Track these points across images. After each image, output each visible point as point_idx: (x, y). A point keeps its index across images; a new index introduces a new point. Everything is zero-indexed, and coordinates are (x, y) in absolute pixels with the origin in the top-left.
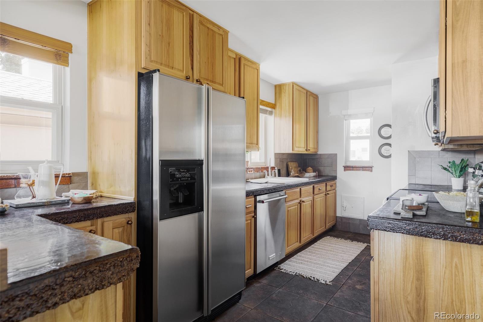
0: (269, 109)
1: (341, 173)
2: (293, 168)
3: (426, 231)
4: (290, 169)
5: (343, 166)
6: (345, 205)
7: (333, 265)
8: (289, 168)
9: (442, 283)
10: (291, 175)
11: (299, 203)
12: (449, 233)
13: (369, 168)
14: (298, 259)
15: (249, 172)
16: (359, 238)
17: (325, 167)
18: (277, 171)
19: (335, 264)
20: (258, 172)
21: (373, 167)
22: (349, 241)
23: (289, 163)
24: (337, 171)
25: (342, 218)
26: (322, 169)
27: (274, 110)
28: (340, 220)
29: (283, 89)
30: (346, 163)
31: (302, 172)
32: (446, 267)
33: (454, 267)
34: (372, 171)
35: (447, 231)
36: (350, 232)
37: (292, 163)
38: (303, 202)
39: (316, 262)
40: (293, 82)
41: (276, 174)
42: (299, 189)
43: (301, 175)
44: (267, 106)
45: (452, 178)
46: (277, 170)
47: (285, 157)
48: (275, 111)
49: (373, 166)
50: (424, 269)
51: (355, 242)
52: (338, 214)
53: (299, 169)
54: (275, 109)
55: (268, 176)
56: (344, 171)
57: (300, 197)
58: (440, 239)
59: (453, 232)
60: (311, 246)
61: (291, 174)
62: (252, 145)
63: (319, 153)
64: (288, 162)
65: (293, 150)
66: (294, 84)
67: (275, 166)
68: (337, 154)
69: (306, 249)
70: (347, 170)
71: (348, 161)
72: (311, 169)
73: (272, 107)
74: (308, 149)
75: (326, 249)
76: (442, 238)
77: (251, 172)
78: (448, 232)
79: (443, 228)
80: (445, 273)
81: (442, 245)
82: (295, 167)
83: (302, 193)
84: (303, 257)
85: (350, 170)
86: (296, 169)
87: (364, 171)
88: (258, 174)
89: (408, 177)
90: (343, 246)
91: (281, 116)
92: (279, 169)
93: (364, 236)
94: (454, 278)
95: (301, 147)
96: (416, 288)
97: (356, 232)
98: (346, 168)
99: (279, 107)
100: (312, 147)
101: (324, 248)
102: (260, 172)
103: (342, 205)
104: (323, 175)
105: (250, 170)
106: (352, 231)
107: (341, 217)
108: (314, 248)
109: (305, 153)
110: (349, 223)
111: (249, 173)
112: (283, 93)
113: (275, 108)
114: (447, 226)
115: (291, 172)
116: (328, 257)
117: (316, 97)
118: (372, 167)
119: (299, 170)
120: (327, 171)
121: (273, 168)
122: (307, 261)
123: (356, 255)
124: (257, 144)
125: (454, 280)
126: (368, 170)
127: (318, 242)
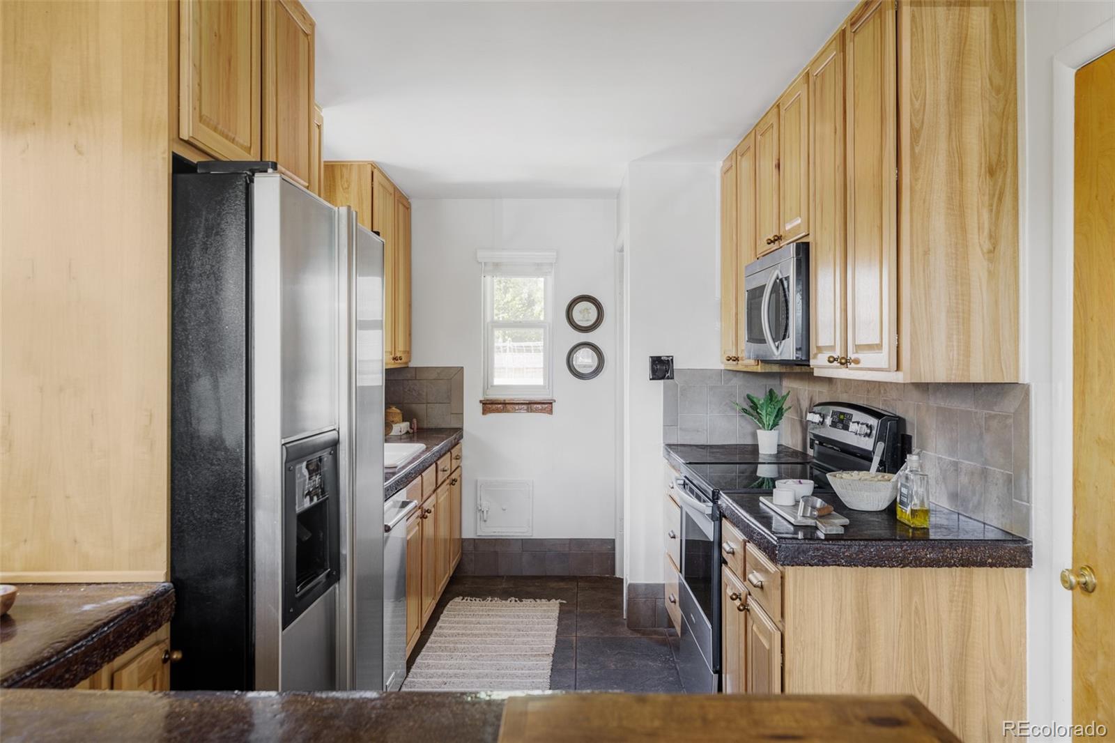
1: (473, 419)
3: (877, 556)
5: (481, 401)
6: (485, 505)
7: (522, 669)
9: (896, 645)
12: (910, 554)
13: (546, 406)
14: (427, 675)
16: (531, 589)
17: (429, 405)
19: (525, 667)
21: (555, 401)
22: (513, 602)
24: (462, 414)
25: (474, 541)
26: (420, 408)
28: (471, 548)
29: (342, 177)
30: (484, 393)
32: (902, 616)
33: (913, 613)
34: (551, 412)
35: (907, 550)
36: (498, 577)
39: (477, 671)
40: (373, 162)
45: (758, 431)
49: (554, 398)
50: (869, 626)
51: (529, 600)
52: (468, 533)
56: (483, 414)
58: (897, 566)
59: (916, 550)
60: (431, 633)
63: (412, 364)
66: (374, 166)
68: (462, 368)
69: (426, 643)
70: (491, 413)
71: (489, 386)
72: (398, 411)
74: (398, 355)
75: (474, 632)
76: (900, 564)
78: (909, 551)
79: (902, 547)
80: (900, 626)
81: (896, 577)
84: (436, 667)
85: (498, 411)
87: (534, 412)
89: (664, 429)
90: (509, 616)
93: (538, 582)
94: (913, 631)
96: (857, 665)
97: (513, 573)
98: (489, 406)
100: (402, 350)
101: (469, 632)
103: (477, 508)
104: (425, 426)
106: (503, 574)
107: (474, 539)
108: (446, 637)
110: (496, 553)
112: (341, 189)
114: (907, 542)
116: (496, 652)
117: (402, 202)
118: (551, 403)
120: (436, 416)
122: (456, 676)
123: (554, 633)
125: (913, 634)
126: (542, 411)
127: (441, 618)
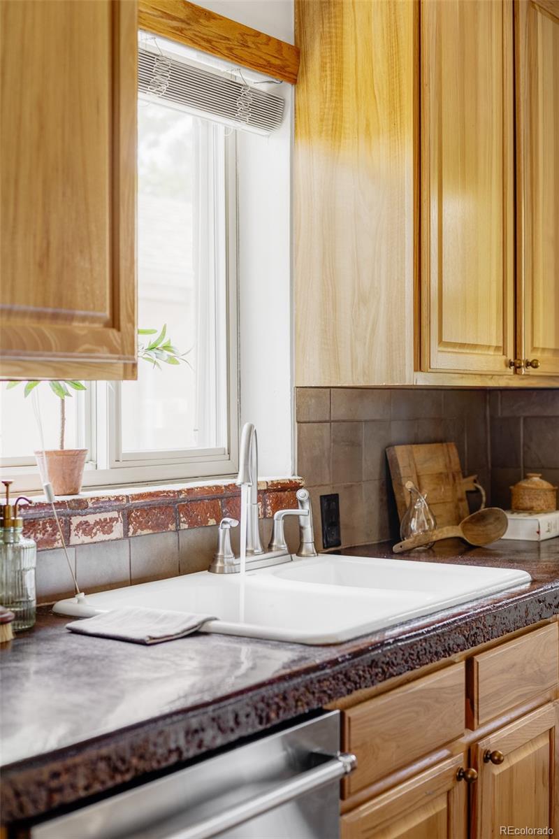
0: (256, 81)
2: (425, 481)
4: (406, 493)
8: (401, 486)
10: (408, 532)
11: (460, 775)
15: (85, 533)
18: (306, 515)
20: (159, 527)
23: (400, 453)
27: (288, 91)
31: (483, 509)
37: (421, 452)
38: (493, 758)
41: (301, 536)
42: (461, 667)
43: (478, 529)
44: (232, 55)
46: (307, 506)
47: (369, 410)
48: (296, 92)
53: (468, 484)
54: (294, 82)
55: (237, 553)
57: (470, 724)
61: (414, 524)
62: (60, 325)
64: (391, 445)
65: (419, 366)
67: (297, 478)
73: (270, 64)
77: (100, 537)
82: (440, 477)
83: (484, 688)
86: (445, 491)
88: (164, 543)
91: (334, 129)
92: (327, 491)
95: (475, 346)
99: (323, 68)
102: (177, 530)
105: (91, 519)
109: (502, 383)
111: (87, 539)
113: (299, 78)
115: (410, 511)
119: (468, 492)
121: (279, 494)
124: (114, 323)
